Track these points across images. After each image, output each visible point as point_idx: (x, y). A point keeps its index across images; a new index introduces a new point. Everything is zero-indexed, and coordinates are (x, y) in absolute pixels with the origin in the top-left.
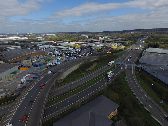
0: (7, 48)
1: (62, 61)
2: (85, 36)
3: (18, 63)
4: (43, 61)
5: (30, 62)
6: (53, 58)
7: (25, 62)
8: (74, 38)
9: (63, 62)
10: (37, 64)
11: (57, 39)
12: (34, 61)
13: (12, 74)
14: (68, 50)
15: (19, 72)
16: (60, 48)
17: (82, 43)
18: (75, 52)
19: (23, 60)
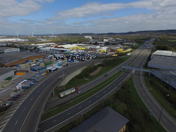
0: (4, 50)
1: (63, 64)
2: (88, 38)
3: (15, 67)
4: (42, 65)
5: (28, 66)
6: (53, 61)
7: (23, 66)
8: (77, 40)
9: (64, 66)
10: (36, 68)
11: (59, 41)
12: (32, 65)
13: (6, 79)
14: (70, 53)
15: (15, 77)
16: (61, 50)
17: (85, 45)
18: (78, 54)
19: (20, 64)
